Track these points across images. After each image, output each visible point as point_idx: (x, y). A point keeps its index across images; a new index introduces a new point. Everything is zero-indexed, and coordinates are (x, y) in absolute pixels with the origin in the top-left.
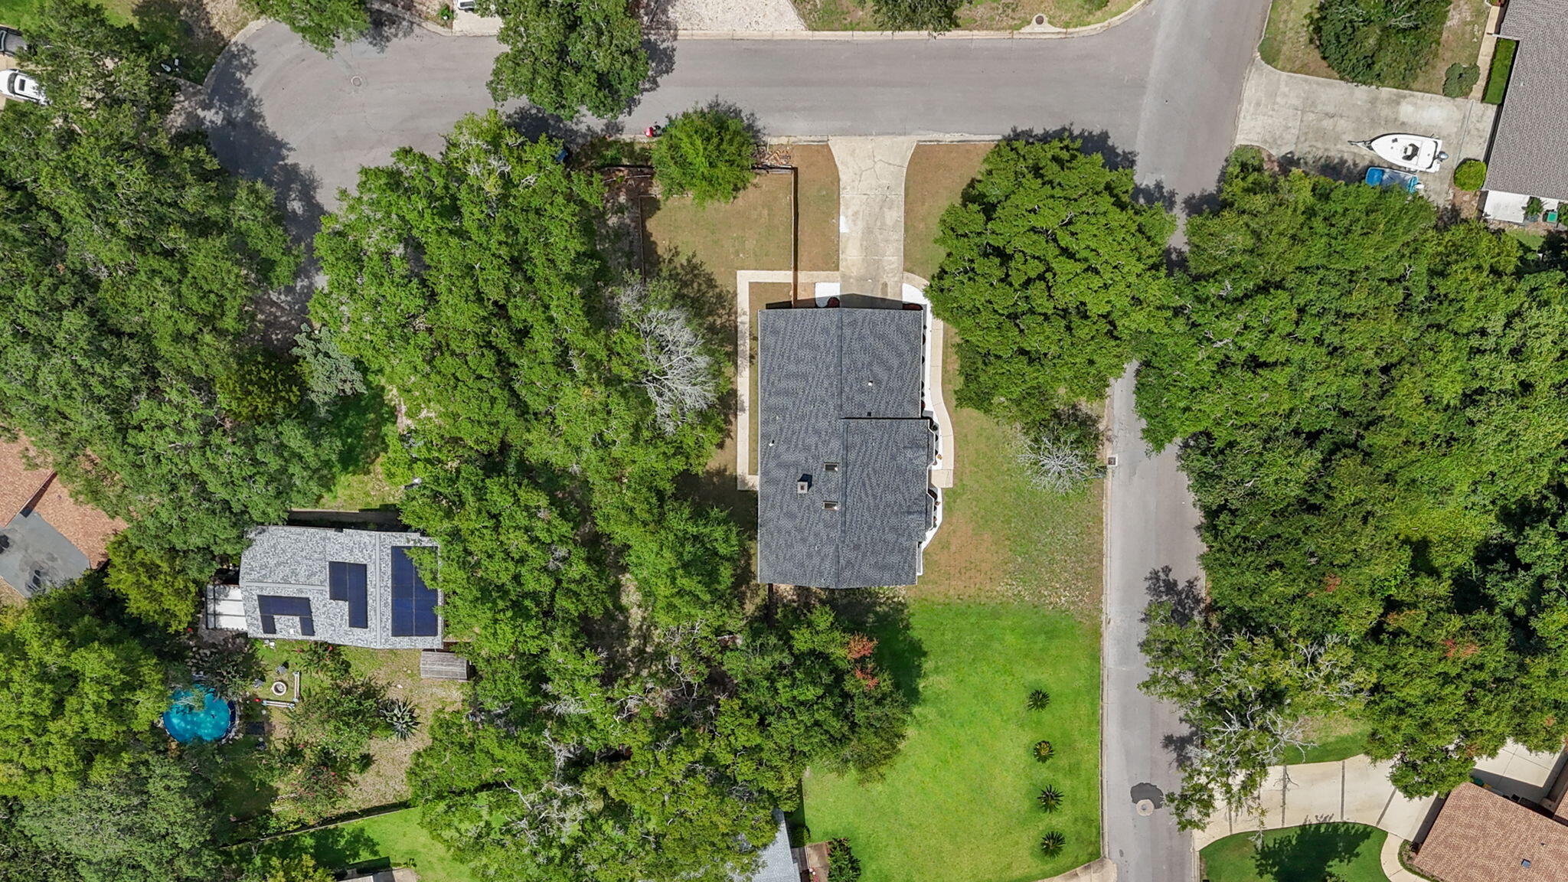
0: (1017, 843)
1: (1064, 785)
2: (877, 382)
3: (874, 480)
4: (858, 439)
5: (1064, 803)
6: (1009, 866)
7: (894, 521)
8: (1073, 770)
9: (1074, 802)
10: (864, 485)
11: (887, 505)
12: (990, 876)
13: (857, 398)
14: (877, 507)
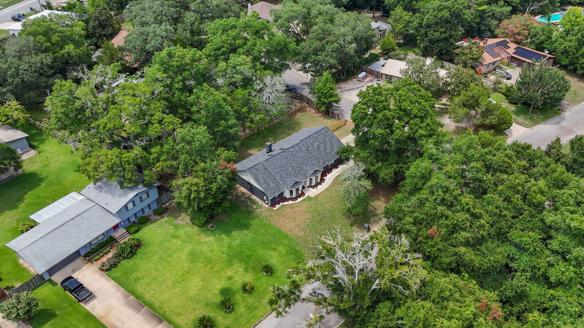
0: (195, 310)
1: (241, 309)
2: (319, 148)
3: (290, 161)
4: (298, 149)
5: (232, 316)
6: (180, 315)
7: (284, 175)
8: (250, 308)
9: (236, 319)
10: (287, 158)
11: (287, 170)
12: (168, 310)
13: (309, 144)
14: (283, 167)
